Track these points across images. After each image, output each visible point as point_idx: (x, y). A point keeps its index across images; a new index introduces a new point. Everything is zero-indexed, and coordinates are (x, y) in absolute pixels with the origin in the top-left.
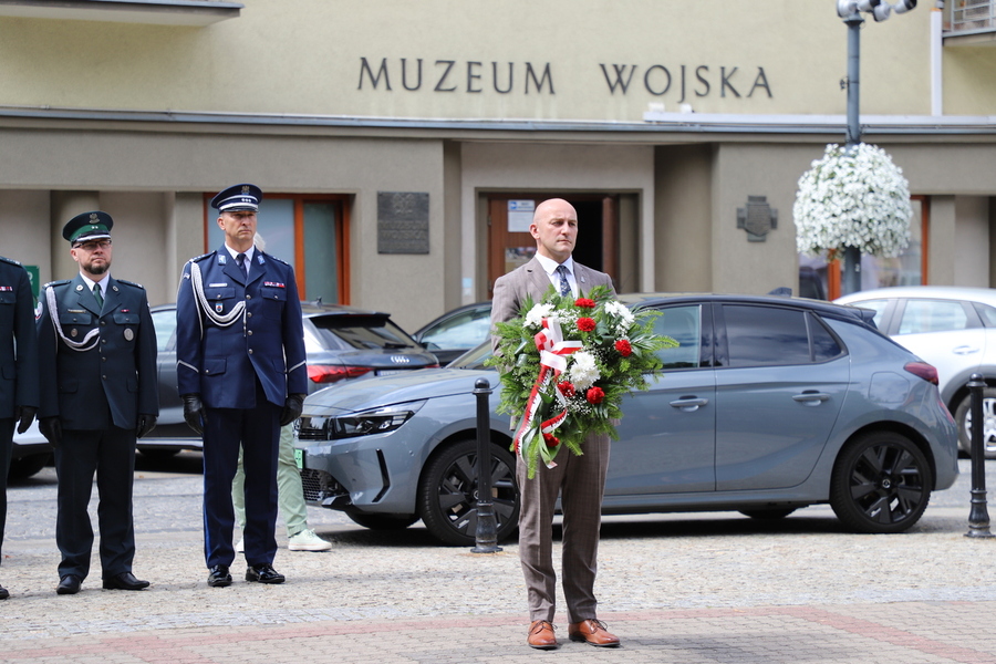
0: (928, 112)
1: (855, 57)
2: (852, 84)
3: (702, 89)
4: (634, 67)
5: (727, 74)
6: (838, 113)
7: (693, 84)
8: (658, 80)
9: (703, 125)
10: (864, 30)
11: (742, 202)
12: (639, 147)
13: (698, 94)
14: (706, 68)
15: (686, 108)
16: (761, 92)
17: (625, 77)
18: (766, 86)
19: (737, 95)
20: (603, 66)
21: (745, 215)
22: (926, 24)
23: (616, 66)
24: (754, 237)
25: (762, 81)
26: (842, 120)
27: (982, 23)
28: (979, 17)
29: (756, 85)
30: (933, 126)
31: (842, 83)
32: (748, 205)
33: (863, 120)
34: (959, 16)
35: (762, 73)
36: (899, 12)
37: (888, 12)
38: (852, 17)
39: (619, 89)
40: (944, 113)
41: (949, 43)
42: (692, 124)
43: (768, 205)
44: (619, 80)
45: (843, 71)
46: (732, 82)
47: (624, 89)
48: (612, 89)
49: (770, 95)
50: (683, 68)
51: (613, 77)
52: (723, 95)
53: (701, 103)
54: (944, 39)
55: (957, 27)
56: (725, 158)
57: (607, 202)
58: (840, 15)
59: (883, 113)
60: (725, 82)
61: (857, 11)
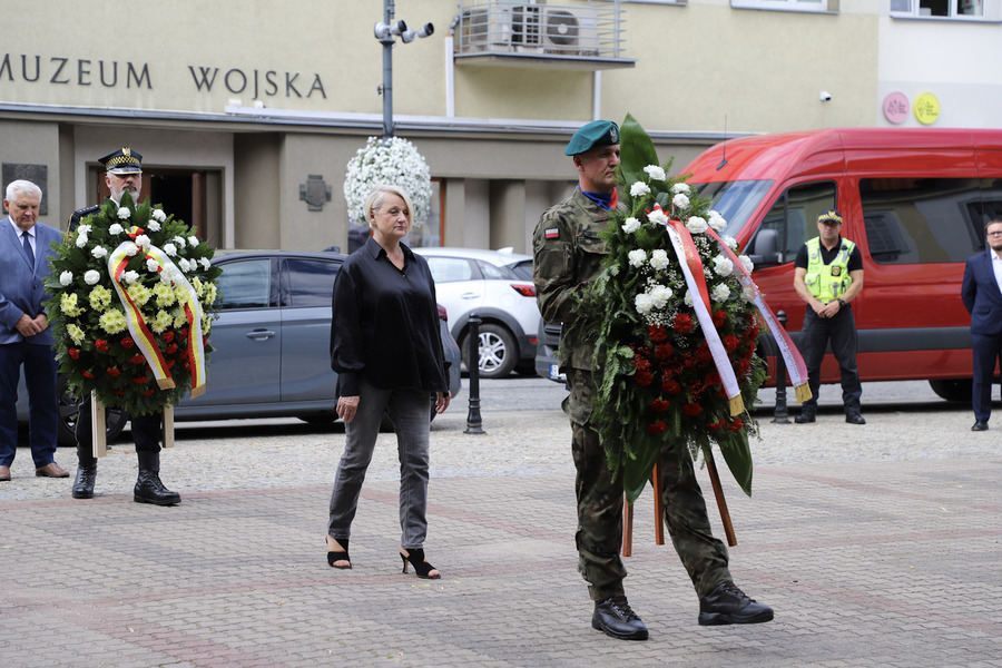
0: (443, 114)
1: (388, 69)
2: (386, 91)
3: (272, 90)
4: (217, 70)
5: (290, 79)
6: (377, 112)
7: (264, 85)
8: (236, 82)
9: (272, 118)
10: (395, 49)
11: (304, 180)
12: (222, 134)
13: (268, 93)
14: (274, 73)
15: (259, 103)
16: (317, 94)
17: (209, 78)
18: (321, 89)
19: (299, 95)
20: (191, 68)
21: (305, 189)
22: (441, 46)
23: (202, 69)
24: (313, 208)
25: (318, 85)
26: (380, 118)
27: (482, 48)
28: (480, 43)
29: (314, 88)
30: (448, 125)
31: (379, 89)
32: (308, 182)
33: (396, 118)
34: (465, 41)
35: (318, 79)
36: (421, 36)
37: (413, 36)
38: (386, 39)
39: (204, 87)
40: (456, 115)
41: (459, 62)
42: (264, 117)
43: (324, 182)
44: (205, 80)
45: (380, 82)
46: (295, 84)
47: (209, 87)
48: (199, 87)
49: (324, 96)
50: (256, 72)
51: (200, 77)
52: (288, 95)
53: (271, 100)
54: (455, 58)
55: (465, 49)
56: (290, 145)
57: (195, 177)
58: (376, 37)
59: (411, 113)
60: (289, 85)
61: (389, 35)
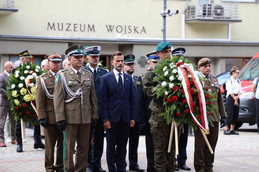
0: (181, 37)
1: (165, 24)
2: (164, 31)
3: (130, 31)
4: (114, 26)
5: (136, 28)
6: (161, 37)
7: (128, 30)
8: (119, 29)
9: (130, 40)
10: (167, 18)
11: (139, 58)
12: (115, 45)
13: (129, 33)
14: (130, 26)
15: (126, 35)
16: (143, 32)
17: (112, 28)
18: (145, 31)
19: (138, 33)
20: (106, 26)
21: (140, 61)
22: (181, 17)
23: (109, 26)
24: (142, 66)
25: (144, 30)
26: (162, 39)
27: (194, 17)
28: (193, 16)
29: (142, 30)
30: (183, 41)
31: (162, 30)
32: (141, 59)
33: (167, 39)
34: (188, 15)
35: (144, 28)
36: (175, 14)
37: (172, 14)
38: (164, 15)
39: (110, 31)
40: (185, 38)
41: (186, 22)
42: (128, 39)
43: (145, 59)
44: (110, 29)
45: (162, 28)
46: (137, 30)
47: (111, 31)
48: (109, 31)
49: (145, 33)
50: (125, 26)
51: (109, 28)
52: (135, 33)
53: (130, 34)
54: (185, 21)
55: (188, 18)
56: (135, 48)
57: (107, 58)
58: (161, 14)
59: (171, 38)
60: (135, 30)
61: (165, 14)
